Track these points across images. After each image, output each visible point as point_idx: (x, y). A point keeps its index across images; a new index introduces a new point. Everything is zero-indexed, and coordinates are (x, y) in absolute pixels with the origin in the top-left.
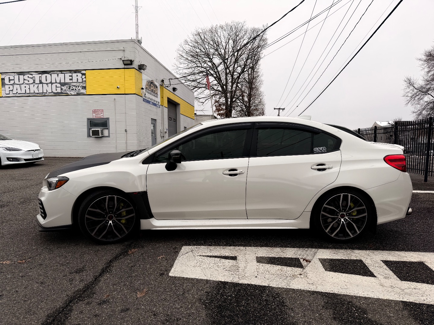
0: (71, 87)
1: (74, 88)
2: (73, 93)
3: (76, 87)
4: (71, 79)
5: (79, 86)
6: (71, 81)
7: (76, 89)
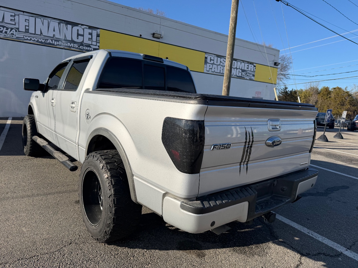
0: (247, 74)
1: (249, 74)
2: (248, 78)
3: (250, 74)
4: (248, 68)
5: (251, 74)
6: (247, 69)
7: (249, 76)
